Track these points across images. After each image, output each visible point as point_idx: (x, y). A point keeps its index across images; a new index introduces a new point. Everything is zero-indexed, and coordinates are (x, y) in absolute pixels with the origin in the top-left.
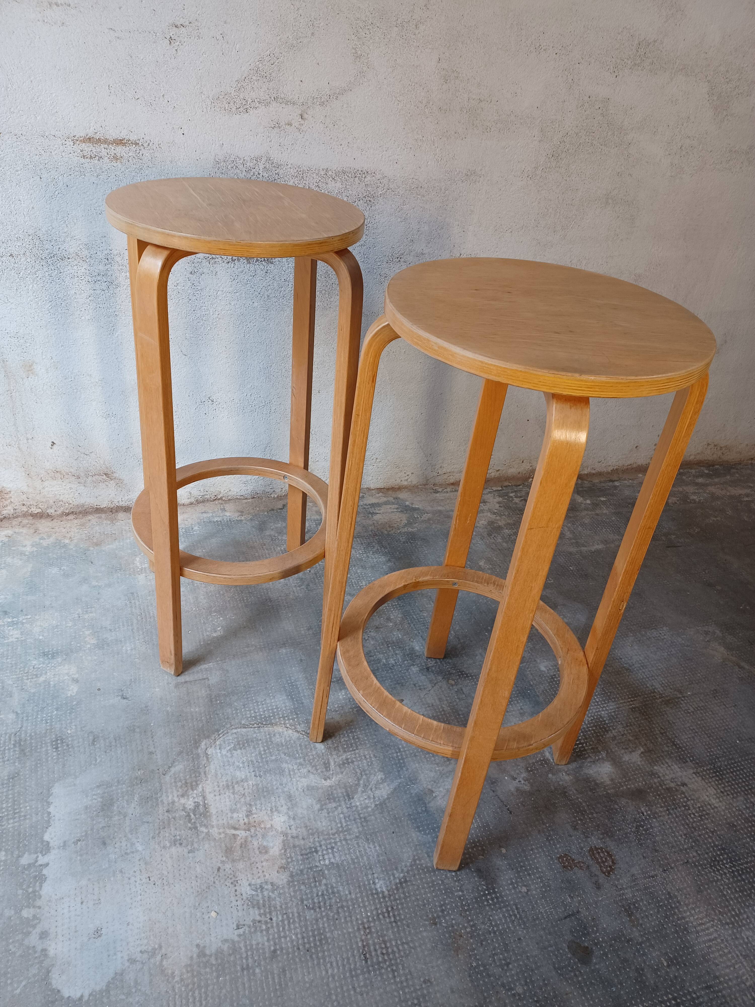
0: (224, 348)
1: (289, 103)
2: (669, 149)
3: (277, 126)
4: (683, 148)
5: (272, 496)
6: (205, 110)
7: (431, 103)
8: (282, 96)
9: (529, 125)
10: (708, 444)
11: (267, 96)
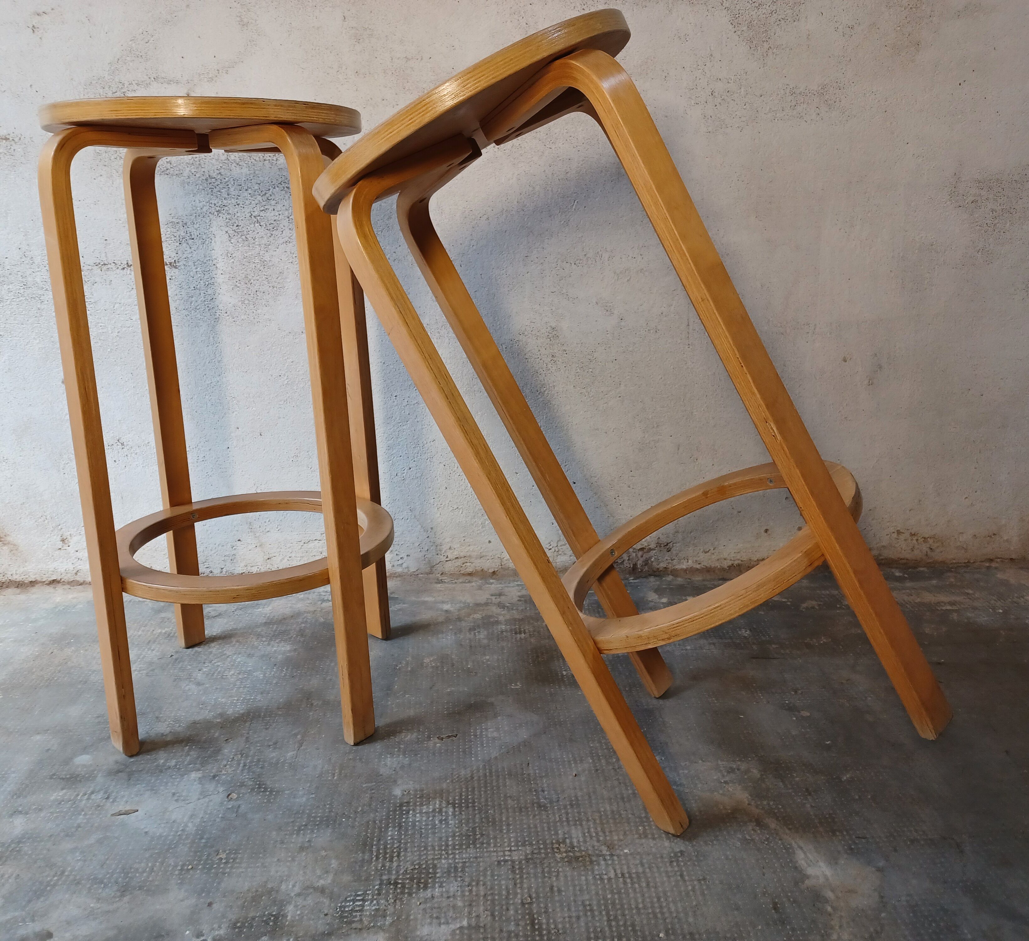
1: (171, 82)
4: (716, 94)
7: (344, 68)
8: (163, 75)
10: (899, 532)
11: (145, 77)
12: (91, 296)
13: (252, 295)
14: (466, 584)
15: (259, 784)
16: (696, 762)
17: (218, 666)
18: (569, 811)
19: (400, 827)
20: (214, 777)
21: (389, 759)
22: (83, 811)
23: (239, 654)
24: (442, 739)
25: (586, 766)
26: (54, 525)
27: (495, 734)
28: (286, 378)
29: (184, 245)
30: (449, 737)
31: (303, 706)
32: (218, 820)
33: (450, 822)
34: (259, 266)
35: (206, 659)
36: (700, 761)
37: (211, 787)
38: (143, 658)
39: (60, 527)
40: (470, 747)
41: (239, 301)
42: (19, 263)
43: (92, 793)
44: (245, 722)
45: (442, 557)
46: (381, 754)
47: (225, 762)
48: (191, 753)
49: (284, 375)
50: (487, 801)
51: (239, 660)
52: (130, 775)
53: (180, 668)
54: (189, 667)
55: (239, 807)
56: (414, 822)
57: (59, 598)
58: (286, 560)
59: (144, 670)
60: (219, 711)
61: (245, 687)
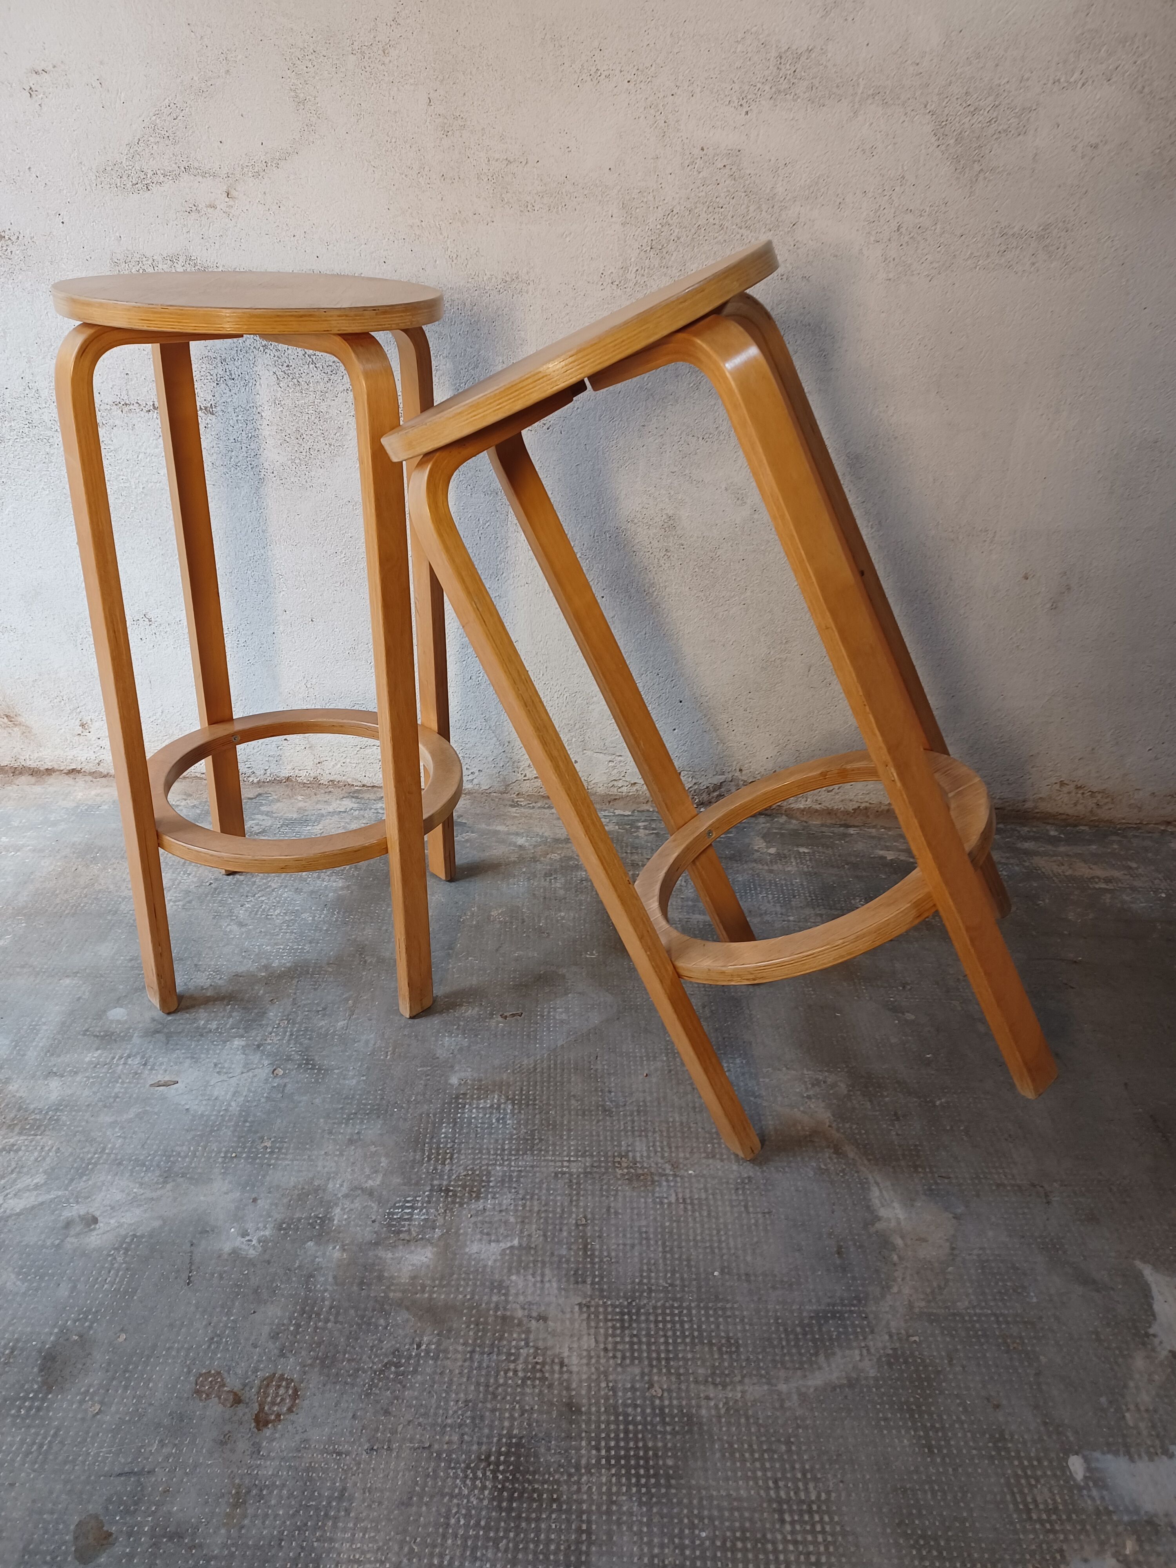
1: (207, 175)
2: (874, 233)
3: (193, 209)
4: (903, 230)
6: (88, 188)
7: (427, 169)
8: (196, 165)
9: (600, 198)
11: (174, 165)
12: (110, 442)
13: (304, 454)
14: (546, 811)
15: (307, 1060)
16: (779, 1070)
17: (262, 902)
18: (636, 1118)
19: (455, 1123)
20: (259, 1046)
21: (447, 1039)
22: (120, 1078)
23: (286, 887)
24: (506, 1017)
25: (659, 1064)
26: (72, 707)
27: (564, 1016)
28: (343, 555)
29: (223, 386)
30: (513, 1015)
31: (355, 963)
32: (263, 1100)
33: (508, 1122)
34: (313, 417)
35: (248, 892)
36: (784, 1069)
37: (255, 1058)
38: (178, 884)
39: (78, 710)
40: (535, 1031)
41: (288, 460)
42: (22, 396)
43: (129, 1056)
44: (292, 978)
45: (519, 775)
46: (438, 1032)
47: (270, 1029)
48: (234, 1014)
49: (341, 552)
50: (548, 1099)
51: (285, 895)
52: (169, 1036)
53: (220, 902)
54: (230, 901)
55: (285, 1086)
56: (470, 1118)
57: (80, 794)
58: (339, 766)
59: (179, 901)
60: (264, 962)
61: (292, 932)
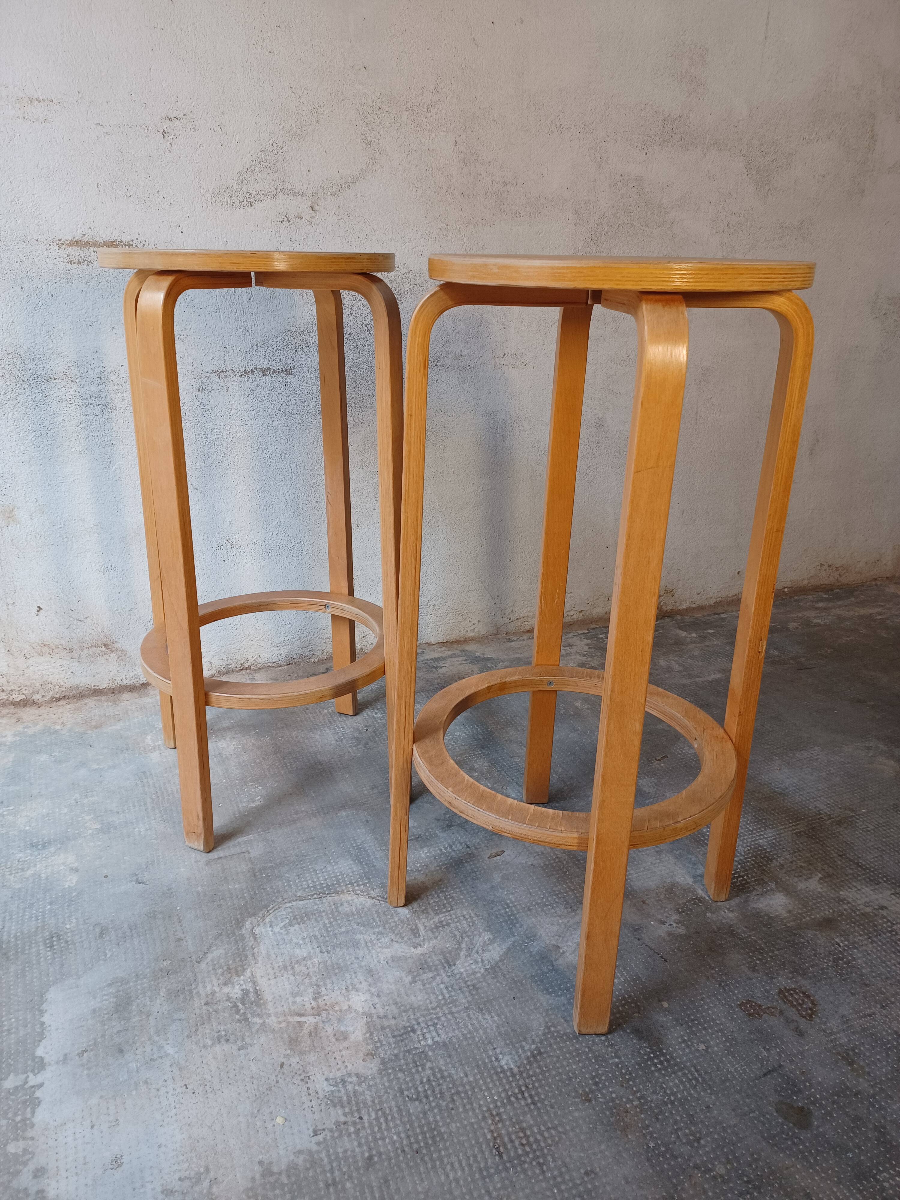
0: (242, 478)
3: (285, 219)
5: (312, 660)
6: (205, 205)
7: (452, 189)
8: (289, 187)
9: (561, 207)
11: (273, 188)
29: (300, 352)
